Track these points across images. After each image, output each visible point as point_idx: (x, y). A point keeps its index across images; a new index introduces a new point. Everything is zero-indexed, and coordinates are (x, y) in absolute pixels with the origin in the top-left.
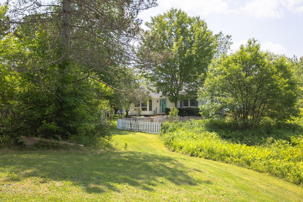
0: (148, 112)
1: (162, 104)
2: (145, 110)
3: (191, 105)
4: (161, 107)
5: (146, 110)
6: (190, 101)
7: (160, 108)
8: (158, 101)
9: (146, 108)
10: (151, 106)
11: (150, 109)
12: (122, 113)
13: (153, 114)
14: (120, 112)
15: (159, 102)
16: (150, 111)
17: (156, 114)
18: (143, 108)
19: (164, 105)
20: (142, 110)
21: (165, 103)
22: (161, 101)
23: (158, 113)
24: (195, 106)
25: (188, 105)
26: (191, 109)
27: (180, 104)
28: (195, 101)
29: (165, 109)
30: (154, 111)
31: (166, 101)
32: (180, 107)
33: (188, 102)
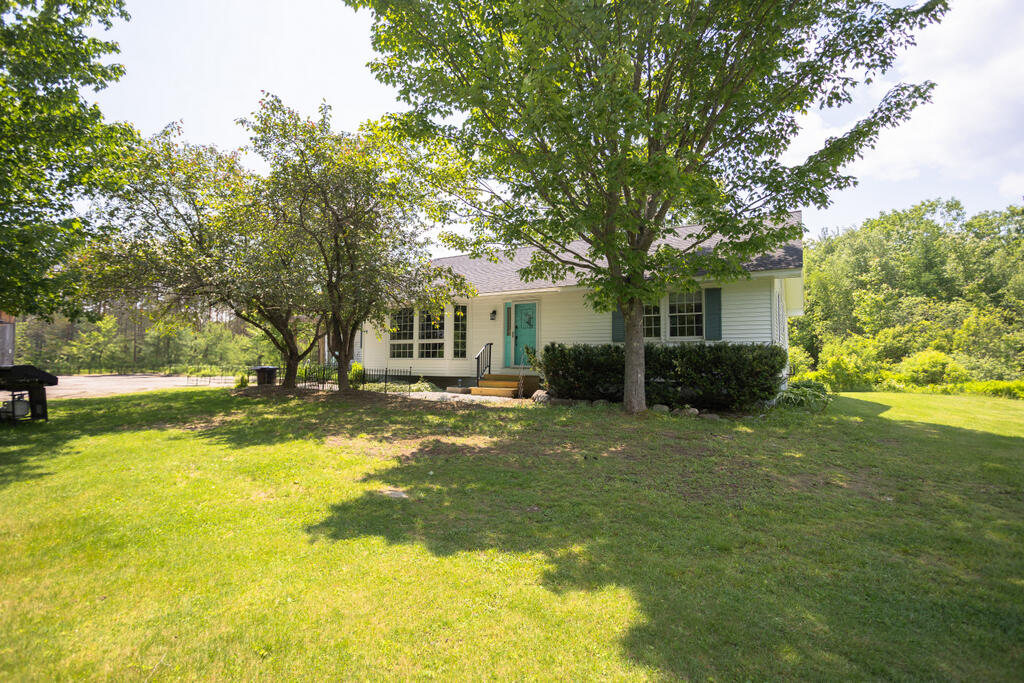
0: (447, 365)
1: (513, 329)
2: (435, 356)
3: (673, 333)
4: (513, 340)
5: (441, 355)
6: (672, 309)
7: (506, 345)
8: (494, 313)
9: (441, 345)
10: (464, 336)
11: (460, 352)
13: (476, 377)
15: (501, 316)
16: (460, 361)
17: (486, 372)
18: (428, 345)
19: (524, 333)
20: (422, 355)
21: (531, 323)
22: (509, 310)
23: (497, 368)
24: (702, 335)
25: (658, 334)
26: (683, 352)
27: (613, 326)
28: (704, 312)
29: (547, 349)
30: (478, 358)
31: (534, 312)
32: (614, 340)
33: (658, 313)
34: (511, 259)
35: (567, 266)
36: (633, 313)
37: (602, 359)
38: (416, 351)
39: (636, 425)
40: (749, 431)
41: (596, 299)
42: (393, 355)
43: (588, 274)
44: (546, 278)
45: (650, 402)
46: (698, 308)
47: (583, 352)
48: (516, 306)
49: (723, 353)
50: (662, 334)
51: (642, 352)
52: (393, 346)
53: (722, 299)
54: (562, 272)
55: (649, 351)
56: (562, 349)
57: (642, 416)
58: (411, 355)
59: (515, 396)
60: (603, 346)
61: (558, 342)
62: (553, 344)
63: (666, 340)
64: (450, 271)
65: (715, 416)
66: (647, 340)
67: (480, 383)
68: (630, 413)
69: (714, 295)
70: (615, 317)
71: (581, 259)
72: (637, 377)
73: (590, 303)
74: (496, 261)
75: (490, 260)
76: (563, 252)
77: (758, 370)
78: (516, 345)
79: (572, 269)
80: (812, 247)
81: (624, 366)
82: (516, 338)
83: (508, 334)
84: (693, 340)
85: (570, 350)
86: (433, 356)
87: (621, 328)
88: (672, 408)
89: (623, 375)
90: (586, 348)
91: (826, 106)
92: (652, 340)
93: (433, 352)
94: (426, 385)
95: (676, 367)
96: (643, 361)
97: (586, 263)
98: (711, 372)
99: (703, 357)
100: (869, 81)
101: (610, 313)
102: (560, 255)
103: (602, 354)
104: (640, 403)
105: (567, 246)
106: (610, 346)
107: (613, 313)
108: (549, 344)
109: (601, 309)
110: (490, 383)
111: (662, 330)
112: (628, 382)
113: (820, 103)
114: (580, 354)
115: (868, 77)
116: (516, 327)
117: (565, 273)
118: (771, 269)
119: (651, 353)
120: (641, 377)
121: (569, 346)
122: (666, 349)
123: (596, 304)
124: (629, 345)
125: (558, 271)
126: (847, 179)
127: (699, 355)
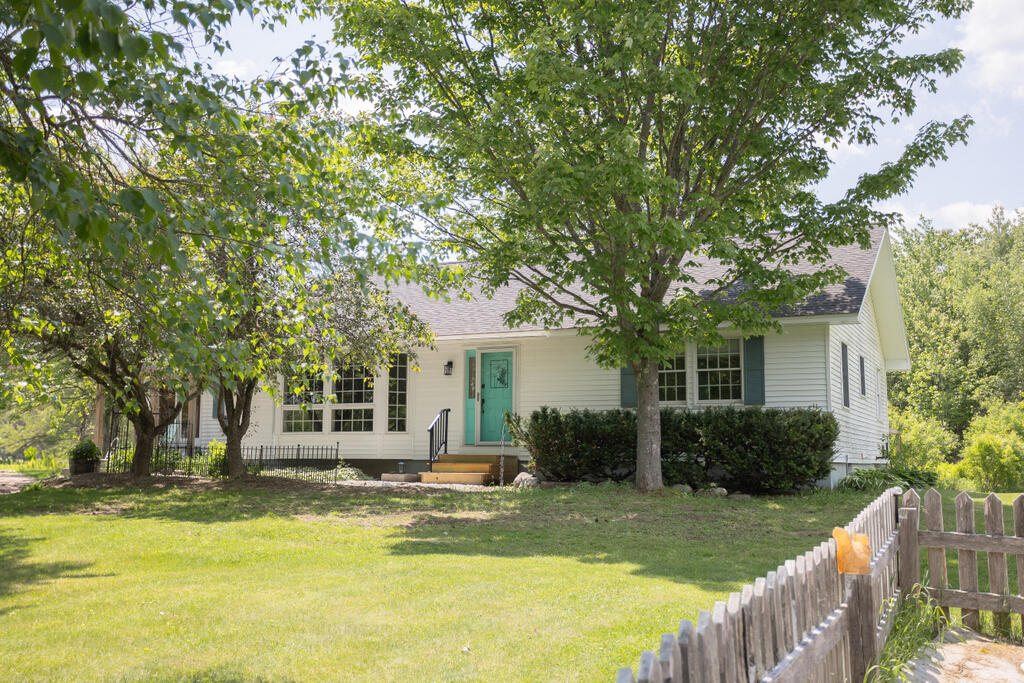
0: (378, 443)
1: (478, 389)
2: (357, 428)
3: (703, 396)
4: (477, 404)
5: (369, 427)
6: (701, 362)
7: (467, 411)
8: (450, 364)
9: (369, 414)
10: (403, 399)
11: (398, 424)
12: (197, 442)
13: (428, 458)
14: (183, 441)
15: (460, 369)
16: (397, 436)
17: (442, 452)
18: (347, 413)
19: (495, 395)
20: (337, 428)
21: (504, 379)
22: (471, 361)
23: (455, 446)
24: (740, 398)
25: (682, 395)
26: (709, 419)
27: (622, 385)
28: (742, 368)
29: (535, 416)
30: (431, 431)
31: (509, 363)
32: (622, 406)
33: (683, 367)
34: (490, 298)
35: (565, 310)
36: (646, 371)
37: (608, 428)
38: (327, 421)
39: (650, 501)
40: (778, 507)
41: (601, 352)
42: (288, 428)
43: (593, 321)
44: (535, 322)
45: (669, 480)
46: (736, 361)
47: (584, 419)
48: (483, 354)
49: (754, 420)
50: (688, 396)
51: (657, 417)
52: (288, 415)
53: (766, 351)
54: (558, 316)
55: (666, 417)
56: (556, 417)
57: (659, 493)
58: (319, 427)
59: (487, 482)
60: (609, 412)
61: (551, 406)
62: (544, 410)
63: (694, 403)
64: (405, 311)
65: (748, 497)
66: (665, 404)
67: (434, 466)
68: (643, 491)
69: (756, 345)
70: (624, 373)
71: (583, 302)
72: (651, 446)
73: (594, 357)
74: (468, 299)
75: (461, 297)
76: (559, 292)
77: (795, 439)
78: (483, 412)
79: (571, 313)
80: (978, 241)
81: (636, 437)
82: (483, 401)
83: (471, 394)
84: (722, 404)
85: (567, 416)
86: (355, 430)
87: (631, 388)
88: (695, 488)
89: (635, 447)
90: (587, 414)
91: (856, 140)
92: (675, 405)
93: (353, 421)
94: (350, 471)
95: (700, 436)
96: (658, 428)
97: (589, 308)
98: (743, 443)
99: (731, 424)
100: (896, 120)
101: (619, 369)
102: (556, 296)
103: (609, 422)
104: (654, 479)
105: (565, 286)
106: (618, 412)
107: (623, 370)
108: (540, 410)
109: (607, 364)
110: (448, 466)
111: (688, 391)
112: (641, 456)
113: (850, 137)
114: (581, 421)
115: (894, 116)
116: (483, 386)
117: (561, 318)
118: (822, 313)
119: (670, 420)
120: (656, 448)
121: (564, 411)
122: (688, 415)
123: (601, 358)
124: (641, 410)
125: (553, 316)
126: (891, 216)
127: (727, 423)
